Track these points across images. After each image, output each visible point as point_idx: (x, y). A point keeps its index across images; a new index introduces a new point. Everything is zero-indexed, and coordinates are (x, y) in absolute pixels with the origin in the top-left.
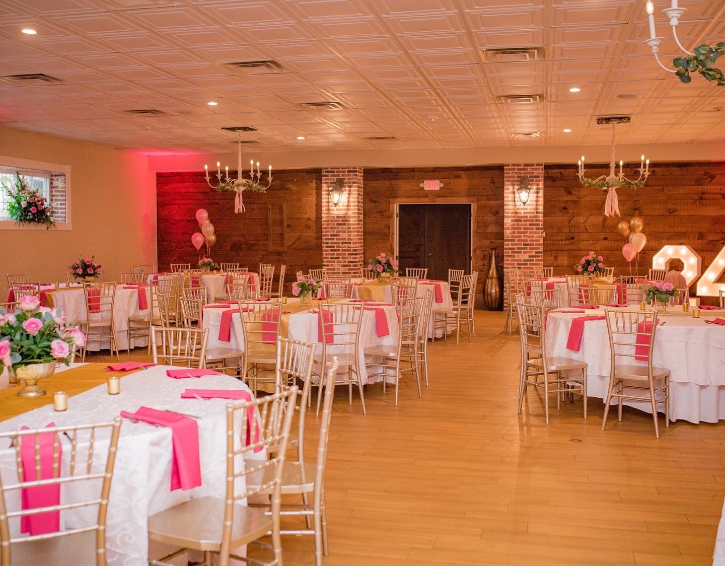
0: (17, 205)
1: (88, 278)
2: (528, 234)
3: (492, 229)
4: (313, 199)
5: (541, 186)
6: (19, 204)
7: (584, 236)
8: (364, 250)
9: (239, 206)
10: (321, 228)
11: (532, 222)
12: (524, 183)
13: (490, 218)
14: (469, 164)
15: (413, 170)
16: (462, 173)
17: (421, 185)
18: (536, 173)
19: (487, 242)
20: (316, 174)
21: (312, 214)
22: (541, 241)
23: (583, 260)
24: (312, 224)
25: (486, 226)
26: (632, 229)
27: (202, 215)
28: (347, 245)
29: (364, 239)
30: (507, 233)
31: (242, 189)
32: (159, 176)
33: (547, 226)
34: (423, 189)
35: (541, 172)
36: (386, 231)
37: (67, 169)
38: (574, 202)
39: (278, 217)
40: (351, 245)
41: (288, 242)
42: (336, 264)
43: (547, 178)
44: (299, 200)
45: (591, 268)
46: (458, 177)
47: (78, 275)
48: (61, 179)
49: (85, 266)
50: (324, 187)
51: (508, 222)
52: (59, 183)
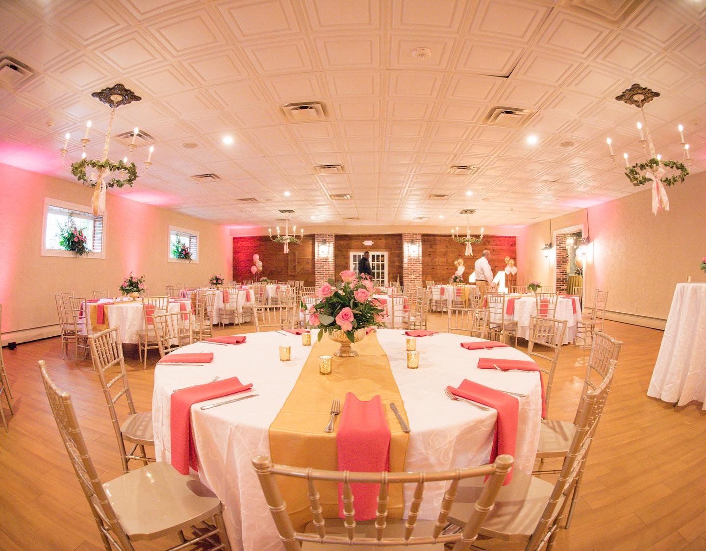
0: (176, 251)
1: (218, 285)
2: (415, 266)
3: (397, 264)
4: (311, 249)
5: (421, 244)
6: (178, 250)
7: (438, 267)
8: (335, 274)
9: (286, 250)
10: (315, 263)
11: (417, 261)
12: (412, 242)
13: (396, 259)
14: (387, 233)
15: (359, 236)
16: (382, 237)
17: (363, 243)
18: (418, 238)
19: (394, 270)
20: (312, 237)
21: (310, 257)
22: (421, 270)
23: (453, 277)
24: (310, 262)
25: (394, 262)
26: (459, 264)
27: (256, 257)
28: (327, 272)
29: (335, 269)
30: (405, 266)
31: (289, 241)
32: (235, 239)
33: (423, 263)
34: (364, 245)
35: (420, 237)
36: (346, 265)
37: (198, 233)
38: (434, 252)
39: (293, 258)
40: (330, 272)
41: (298, 270)
42: (322, 281)
43: (423, 241)
44: (304, 250)
45: (458, 280)
46: (380, 239)
47: (214, 284)
48: (195, 238)
49: (217, 279)
50: (316, 243)
51: (405, 260)
52: (194, 240)
